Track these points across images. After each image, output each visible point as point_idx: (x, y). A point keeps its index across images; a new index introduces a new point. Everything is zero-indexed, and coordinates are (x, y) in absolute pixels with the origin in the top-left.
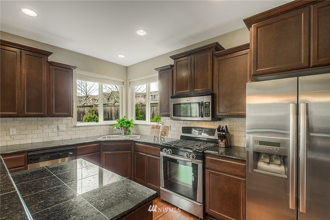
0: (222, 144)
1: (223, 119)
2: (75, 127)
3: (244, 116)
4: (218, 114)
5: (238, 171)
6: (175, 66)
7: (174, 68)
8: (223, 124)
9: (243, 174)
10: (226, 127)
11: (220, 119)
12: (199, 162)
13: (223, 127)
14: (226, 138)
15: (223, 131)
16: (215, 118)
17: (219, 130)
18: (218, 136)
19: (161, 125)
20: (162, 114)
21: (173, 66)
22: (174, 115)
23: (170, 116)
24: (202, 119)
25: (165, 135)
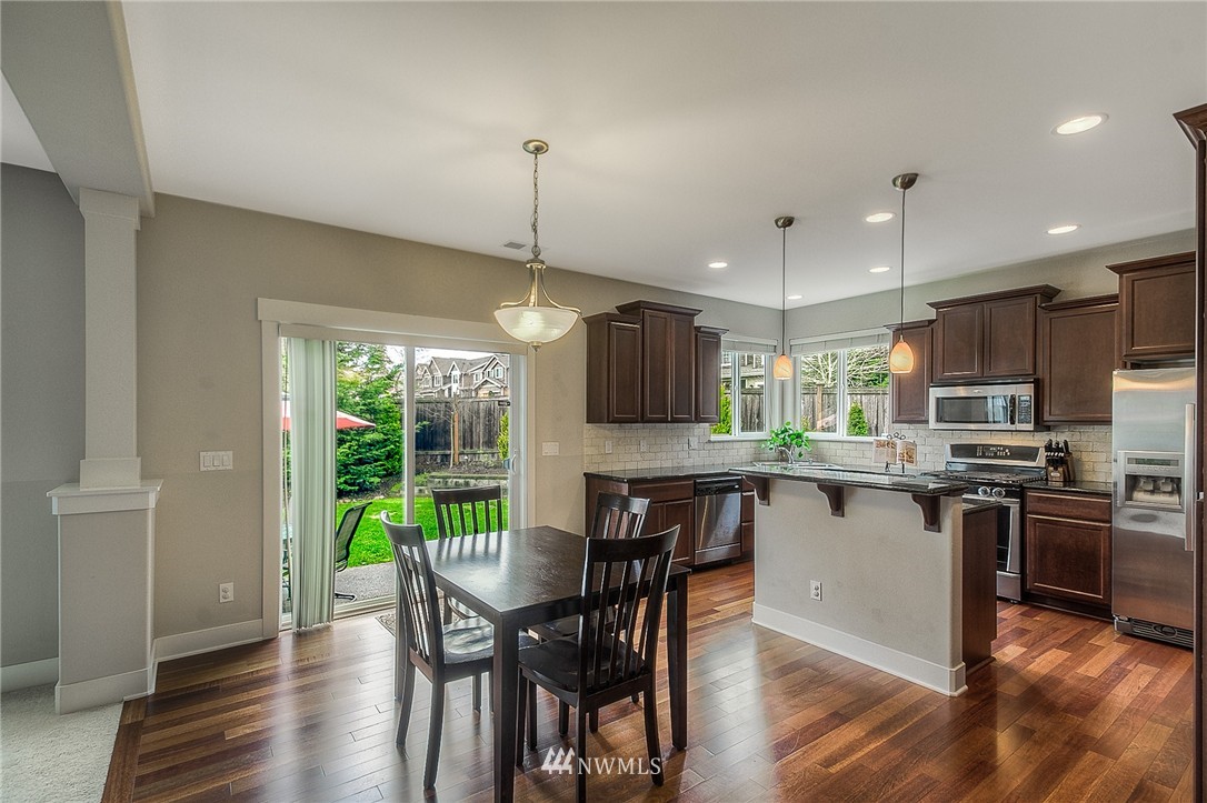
0: (1056, 475)
1: (1055, 426)
2: (709, 441)
3: (1108, 422)
4: (1047, 417)
5: (1096, 513)
6: (941, 321)
7: (939, 328)
8: (1059, 438)
9: (1107, 518)
10: (1066, 442)
11: (1048, 429)
12: (1014, 503)
13: (1058, 444)
14: (1066, 464)
15: (1059, 450)
16: (1041, 425)
17: (1048, 448)
18: (1048, 461)
19: (898, 442)
20: (903, 417)
21: (933, 321)
22: (940, 419)
23: (927, 422)
24: (1013, 427)
25: (911, 460)
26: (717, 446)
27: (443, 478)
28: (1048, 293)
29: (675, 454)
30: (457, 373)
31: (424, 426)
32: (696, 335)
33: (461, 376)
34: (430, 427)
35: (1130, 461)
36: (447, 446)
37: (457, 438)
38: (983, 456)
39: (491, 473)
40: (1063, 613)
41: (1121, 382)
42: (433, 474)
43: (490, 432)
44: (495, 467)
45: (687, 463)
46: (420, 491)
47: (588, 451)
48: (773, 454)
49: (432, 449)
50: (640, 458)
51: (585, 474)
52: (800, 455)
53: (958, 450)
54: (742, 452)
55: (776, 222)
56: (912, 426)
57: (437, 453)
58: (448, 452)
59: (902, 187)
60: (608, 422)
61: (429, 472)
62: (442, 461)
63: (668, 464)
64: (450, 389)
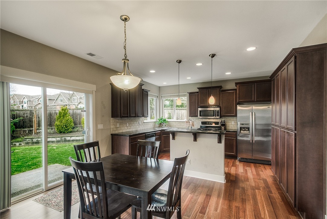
0: (223, 128)
1: (223, 117)
2: (144, 122)
3: (236, 116)
4: (222, 115)
6: (200, 92)
7: (199, 94)
8: (223, 119)
9: (235, 136)
10: (225, 121)
13: (223, 121)
14: (225, 125)
16: (221, 117)
17: (221, 122)
18: (221, 125)
19: (190, 121)
20: (191, 115)
21: (198, 92)
22: (200, 116)
23: (197, 116)
24: (216, 117)
25: (193, 125)
26: (146, 124)
27: (30, 138)
28: (220, 87)
29: (136, 126)
30: (26, 100)
31: (20, 119)
32: (143, 92)
33: (27, 101)
34: (23, 120)
35: (240, 124)
36: (32, 126)
37: (36, 124)
38: (208, 124)
39: (52, 135)
40: (227, 158)
41: (239, 108)
42: (25, 137)
43: (50, 121)
44: (53, 133)
45: (139, 129)
46: (20, 144)
47: (112, 127)
48: (158, 125)
49: (24, 128)
50: (127, 128)
51: (111, 134)
52: (165, 125)
53: (203, 123)
54: (151, 125)
55: (177, 61)
56: (192, 117)
57: (26, 129)
58: (32, 129)
59: (211, 57)
60: (120, 117)
61: (24, 137)
62: (29, 132)
63: (134, 130)
64: (22, 106)
